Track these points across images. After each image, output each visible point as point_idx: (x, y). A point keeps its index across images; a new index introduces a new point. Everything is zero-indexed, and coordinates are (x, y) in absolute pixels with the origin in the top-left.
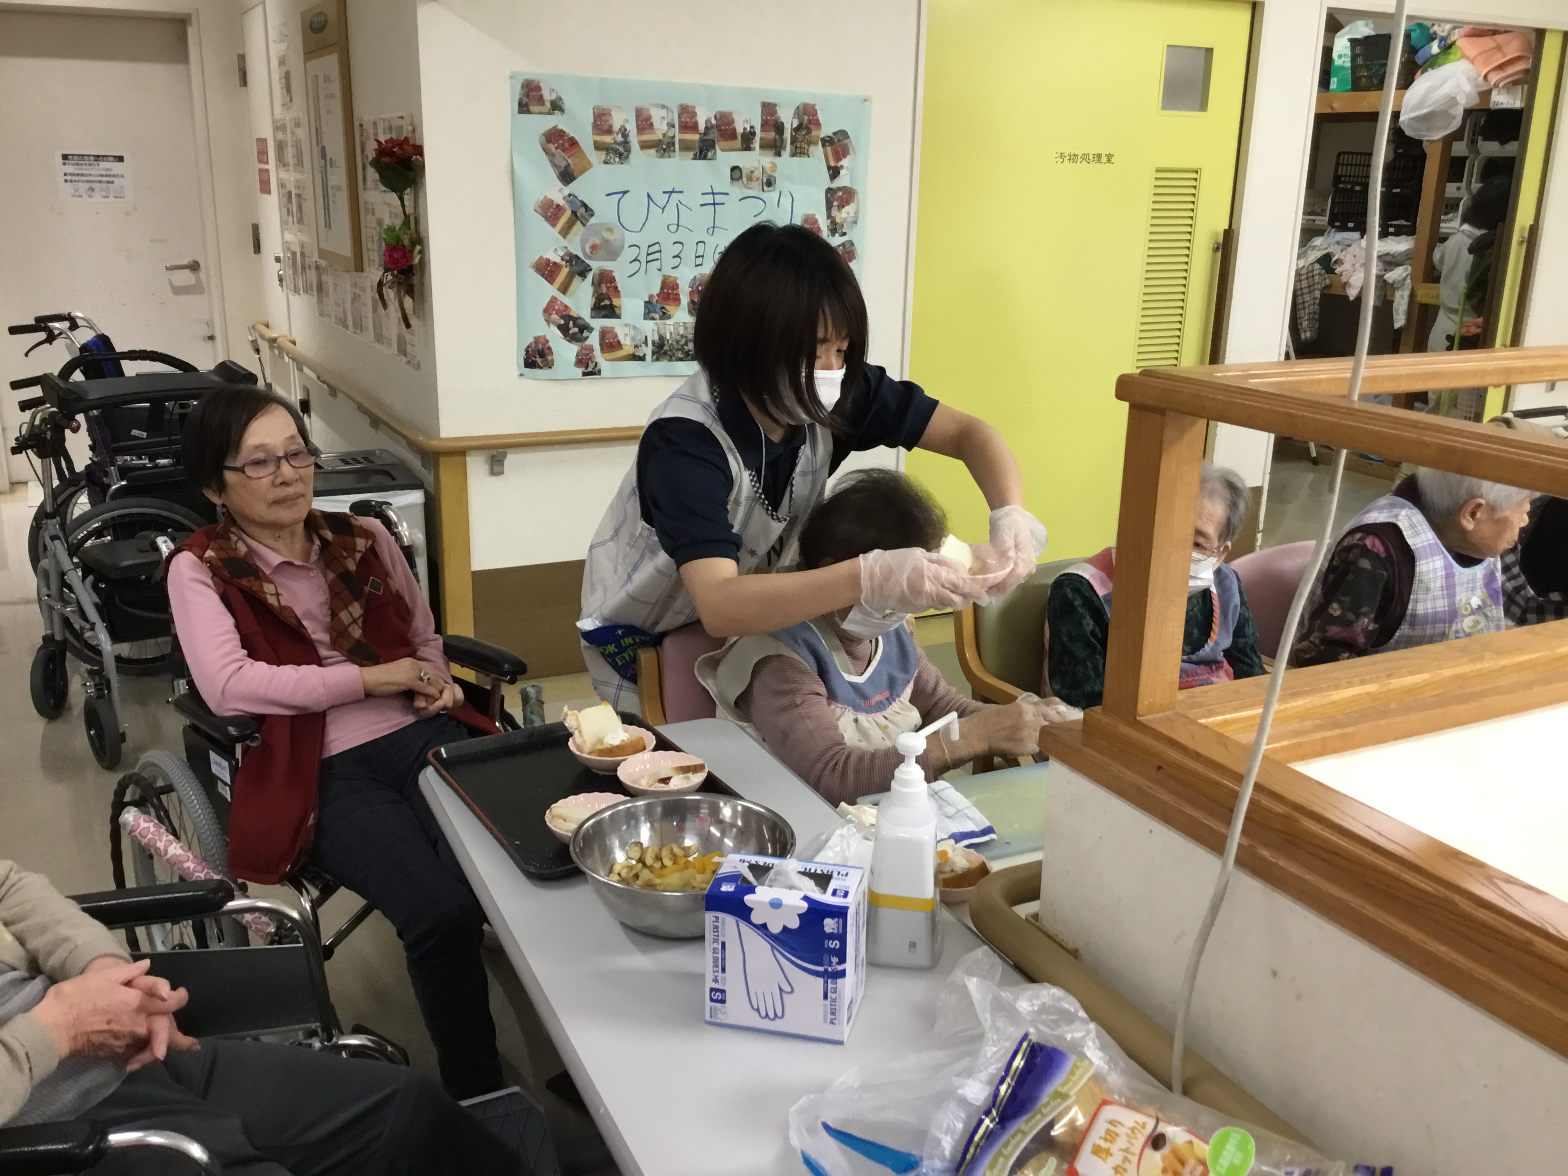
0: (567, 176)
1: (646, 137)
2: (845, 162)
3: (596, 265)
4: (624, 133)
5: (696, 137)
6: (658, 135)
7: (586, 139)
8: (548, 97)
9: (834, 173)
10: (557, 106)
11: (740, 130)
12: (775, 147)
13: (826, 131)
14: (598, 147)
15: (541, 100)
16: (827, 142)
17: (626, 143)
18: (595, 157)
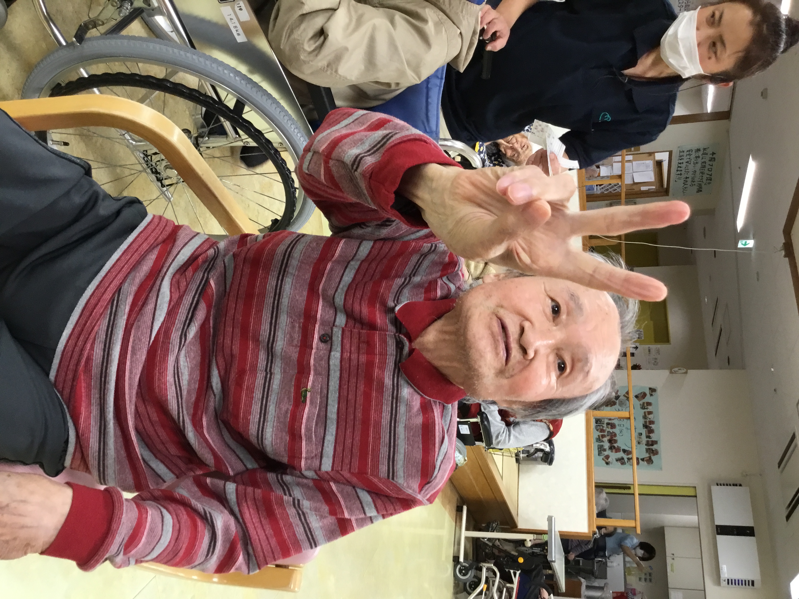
0: (637, 397)
1: (647, 413)
2: (645, 462)
3: (617, 401)
4: (647, 409)
5: (648, 424)
6: (647, 416)
7: (645, 400)
8: (653, 393)
9: (643, 460)
10: (651, 395)
11: (651, 435)
12: (647, 444)
13: (653, 458)
14: (644, 403)
15: (652, 392)
16: (650, 458)
17: (645, 409)
18: (641, 402)
